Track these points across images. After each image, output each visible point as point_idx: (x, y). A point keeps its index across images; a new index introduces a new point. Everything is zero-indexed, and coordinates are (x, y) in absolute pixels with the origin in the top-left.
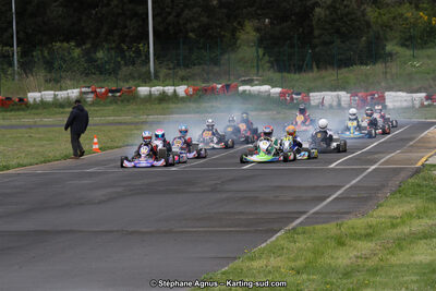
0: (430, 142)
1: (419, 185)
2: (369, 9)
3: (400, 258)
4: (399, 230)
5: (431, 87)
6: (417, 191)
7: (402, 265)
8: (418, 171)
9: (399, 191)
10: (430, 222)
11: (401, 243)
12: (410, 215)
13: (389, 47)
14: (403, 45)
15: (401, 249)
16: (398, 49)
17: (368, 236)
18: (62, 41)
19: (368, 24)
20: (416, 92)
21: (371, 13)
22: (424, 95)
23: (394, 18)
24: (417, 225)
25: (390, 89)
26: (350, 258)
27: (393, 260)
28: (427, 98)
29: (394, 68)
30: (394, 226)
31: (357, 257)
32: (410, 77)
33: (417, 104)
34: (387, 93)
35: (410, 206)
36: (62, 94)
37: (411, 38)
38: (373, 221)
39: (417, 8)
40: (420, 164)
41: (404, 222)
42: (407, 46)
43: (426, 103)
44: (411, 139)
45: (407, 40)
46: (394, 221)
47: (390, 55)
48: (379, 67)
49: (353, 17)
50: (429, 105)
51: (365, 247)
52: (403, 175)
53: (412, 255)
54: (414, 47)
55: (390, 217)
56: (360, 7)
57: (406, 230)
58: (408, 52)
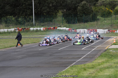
0: (109, 43)
1: (106, 54)
2: (93, 7)
3: (101, 74)
4: (101, 66)
5: (109, 28)
6: (106, 56)
7: (101, 76)
8: (106, 50)
9: (101, 56)
10: (109, 64)
11: (101, 70)
12: (104, 62)
13: (98, 17)
14: (102, 17)
15: (101, 71)
16: (100, 18)
17: (92, 68)
18: (9, 16)
19: (92, 11)
20: (105, 29)
21: (93, 8)
22: (107, 30)
23: (99, 9)
24: (106, 65)
25: (99, 28)
26: (88, 74)
27: (99, 74)
28: (108, 31)
29: (99, 23)
30: (99, 65)
31: (89, 73)
32: (104, 25)
33: (106, 32)
34: (97, 30)
35: (104, 60)
36: (9, 30)
37: (104, 15)
38: (94, 64)
39: (106, 7)
40: (106, 48)
41: (102, 64)
42: (103, 17)
43: (108, 32)
44: (104, 42)
45: (103, 15)
46: (100, 64)
47: (98, 19)
48: (95, 23)
49: (88, 9)
50: (109, 33)
51: (92, 71)
52: (102, 51)
53: (104, 73)
54: (105, 17)
55: (98, 63)
56: (90, 6)
57: (103, 66)
58: (103, 19)
